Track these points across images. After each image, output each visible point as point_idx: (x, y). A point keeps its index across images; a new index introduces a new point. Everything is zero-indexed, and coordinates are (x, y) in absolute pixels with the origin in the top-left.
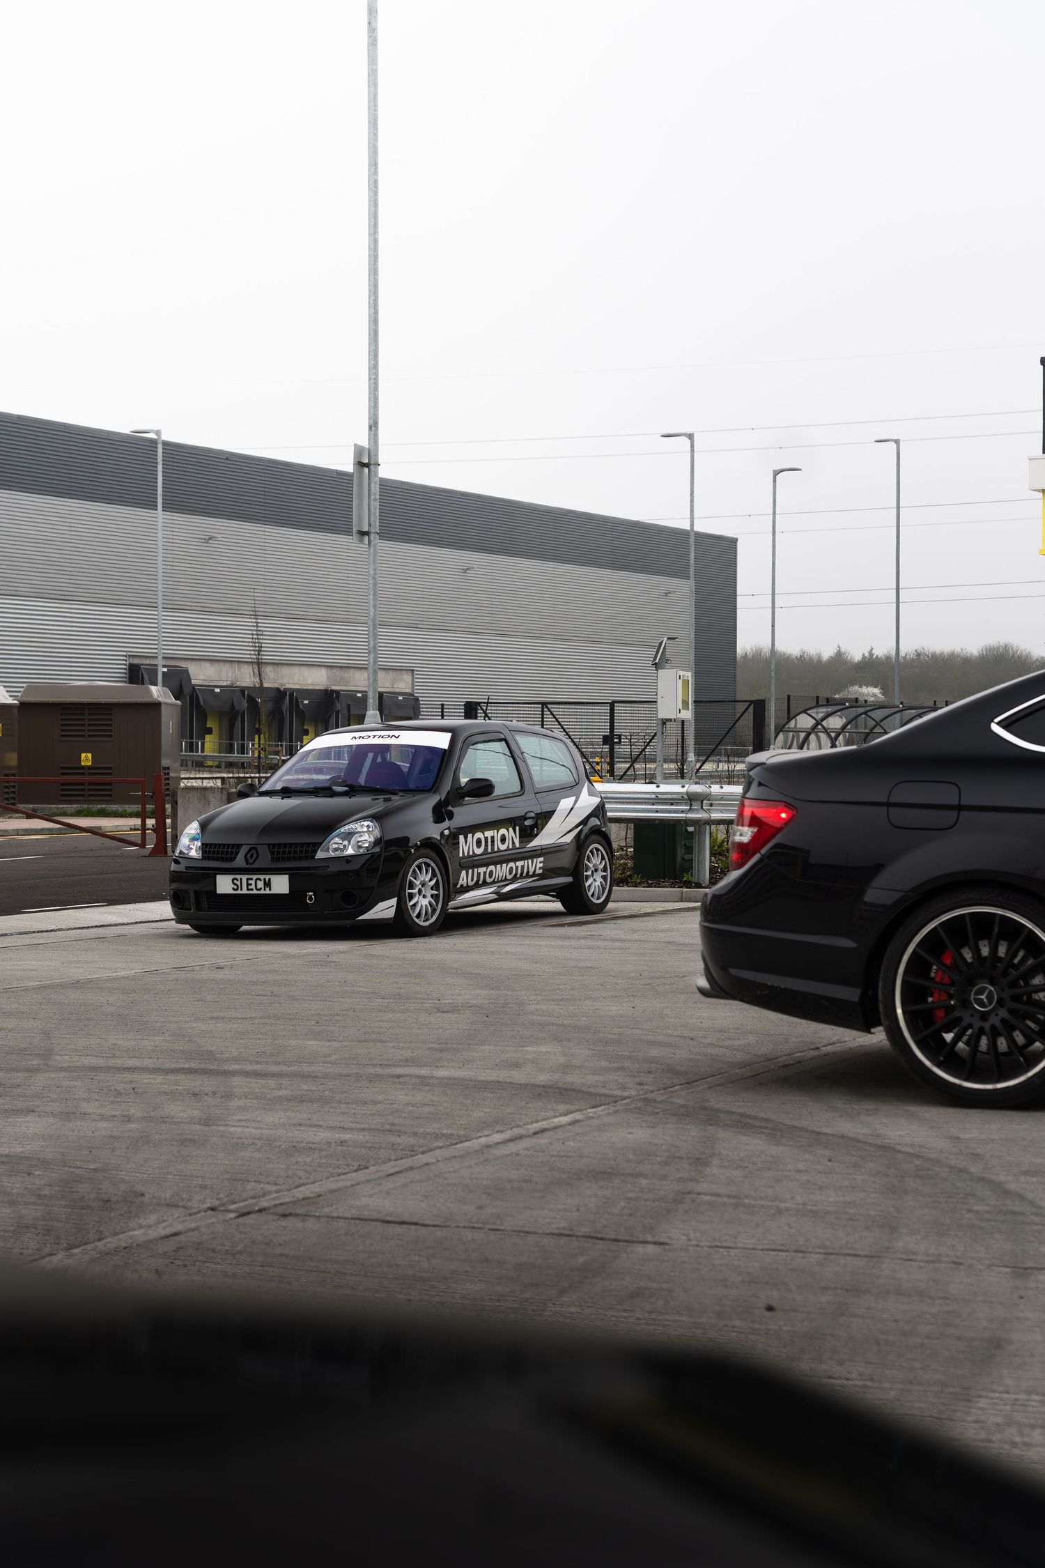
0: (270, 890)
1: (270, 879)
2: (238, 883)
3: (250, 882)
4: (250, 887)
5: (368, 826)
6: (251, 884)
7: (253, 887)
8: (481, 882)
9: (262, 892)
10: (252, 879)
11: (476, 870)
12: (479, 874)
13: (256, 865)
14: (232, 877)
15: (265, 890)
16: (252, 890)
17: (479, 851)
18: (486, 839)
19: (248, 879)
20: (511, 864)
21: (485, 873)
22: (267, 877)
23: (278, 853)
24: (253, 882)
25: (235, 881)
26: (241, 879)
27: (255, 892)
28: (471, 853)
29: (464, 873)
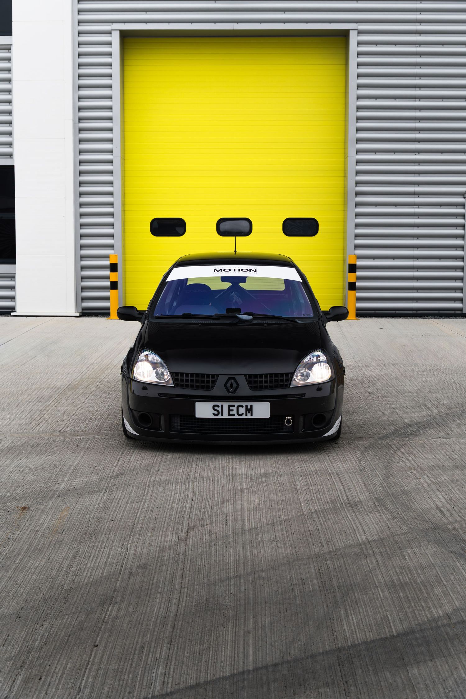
0: (252, 415)
1: (251, 406)
2: (220, 409)
3: (231, 408)
4: (231, 413)
6: (232, 410)
7: (235, 412)
9: (244, 417)
10: (234, 406)
13: (237, 394)
14: (212, 404)
15: (246, 415)
16: (234, 415)
19: (229, 406)
22: (249, 404)
23: (256, 382)
24: (235, 409)
25: (216, 408)
26: (222, 406)
27: (236, 417)
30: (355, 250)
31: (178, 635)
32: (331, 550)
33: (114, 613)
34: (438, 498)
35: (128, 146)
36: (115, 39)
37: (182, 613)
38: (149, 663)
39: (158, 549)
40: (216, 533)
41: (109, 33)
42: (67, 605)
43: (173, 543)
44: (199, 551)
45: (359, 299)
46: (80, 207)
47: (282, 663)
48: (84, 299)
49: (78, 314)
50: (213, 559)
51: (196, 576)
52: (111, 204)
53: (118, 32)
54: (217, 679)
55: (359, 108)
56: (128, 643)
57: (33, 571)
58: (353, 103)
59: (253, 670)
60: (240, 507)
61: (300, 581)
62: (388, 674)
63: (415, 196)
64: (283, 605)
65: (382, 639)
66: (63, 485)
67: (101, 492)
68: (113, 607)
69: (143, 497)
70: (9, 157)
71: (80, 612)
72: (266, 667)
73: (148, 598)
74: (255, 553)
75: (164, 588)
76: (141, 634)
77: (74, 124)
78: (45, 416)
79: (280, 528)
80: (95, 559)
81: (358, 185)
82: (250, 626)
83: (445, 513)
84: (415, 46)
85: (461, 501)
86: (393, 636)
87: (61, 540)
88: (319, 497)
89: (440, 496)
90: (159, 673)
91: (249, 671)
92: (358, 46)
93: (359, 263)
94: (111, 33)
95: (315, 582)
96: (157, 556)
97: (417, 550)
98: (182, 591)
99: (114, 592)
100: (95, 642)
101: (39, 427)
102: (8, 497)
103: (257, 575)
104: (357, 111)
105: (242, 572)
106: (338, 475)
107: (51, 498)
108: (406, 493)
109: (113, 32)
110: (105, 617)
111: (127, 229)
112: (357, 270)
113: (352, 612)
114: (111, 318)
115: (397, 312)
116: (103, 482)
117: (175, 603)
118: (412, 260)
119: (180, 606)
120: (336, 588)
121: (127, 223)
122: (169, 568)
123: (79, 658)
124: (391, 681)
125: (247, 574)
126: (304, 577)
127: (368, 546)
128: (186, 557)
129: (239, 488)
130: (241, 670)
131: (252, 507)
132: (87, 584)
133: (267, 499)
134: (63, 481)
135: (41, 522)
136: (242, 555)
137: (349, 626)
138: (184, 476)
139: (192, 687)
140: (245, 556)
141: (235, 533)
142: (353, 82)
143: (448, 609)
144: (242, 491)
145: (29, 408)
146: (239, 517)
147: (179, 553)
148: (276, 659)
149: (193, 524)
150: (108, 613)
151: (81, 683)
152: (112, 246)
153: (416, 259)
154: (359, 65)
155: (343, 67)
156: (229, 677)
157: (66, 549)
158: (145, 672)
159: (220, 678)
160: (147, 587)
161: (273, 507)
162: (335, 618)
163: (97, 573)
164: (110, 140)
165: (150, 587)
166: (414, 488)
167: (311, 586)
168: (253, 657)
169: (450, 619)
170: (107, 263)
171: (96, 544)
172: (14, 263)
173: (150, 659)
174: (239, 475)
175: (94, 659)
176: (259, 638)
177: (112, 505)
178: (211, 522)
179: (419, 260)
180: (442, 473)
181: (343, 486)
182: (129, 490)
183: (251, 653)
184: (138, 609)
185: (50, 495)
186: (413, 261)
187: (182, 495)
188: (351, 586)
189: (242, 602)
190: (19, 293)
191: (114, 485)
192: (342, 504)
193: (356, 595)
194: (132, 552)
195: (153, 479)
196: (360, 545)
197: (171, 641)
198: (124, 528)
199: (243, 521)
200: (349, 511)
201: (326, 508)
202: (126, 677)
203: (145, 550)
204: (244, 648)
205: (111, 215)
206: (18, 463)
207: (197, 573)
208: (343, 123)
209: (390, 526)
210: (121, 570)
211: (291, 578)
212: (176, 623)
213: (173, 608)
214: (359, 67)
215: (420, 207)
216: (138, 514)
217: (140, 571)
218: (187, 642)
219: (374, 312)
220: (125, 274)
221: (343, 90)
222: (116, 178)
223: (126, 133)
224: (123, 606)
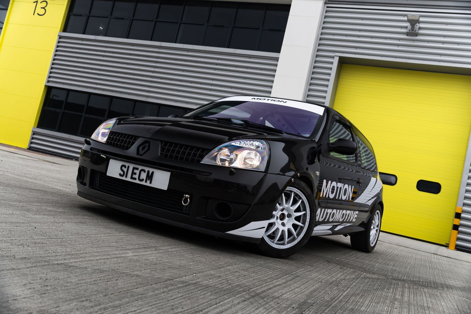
0: (151, 183)
1: (153, 173)
2: (125, 170)
3: (135, 171)
4: (134, 176)
5: (258, 147)
6: (135, 174)
7: (136, 176)
8: (326, 220)
9: (143, 183)
10: (137, 169)
11: (326, 210)
12: (327, 213)
13: (145, 157)
14: (122, 163)
15: (146, 182)
16: (135, 179)
17: (332, 196)
18: (337, 188)
19: (134, 168)
20: (344, 212)
21: (331, 213)
22: (151, 170)
23: (169, 150)
24: (137, 172)
25: (123, 168)
26: (128, 167)
27: (137, 181)
28: (327, 197)
29: (319, 210)
30: (462, 207)
36: (336, 61)
41: (333, 57)
53: (338, 58)
93: (463, 215)
109: (335, 57)
112: (461, 219)
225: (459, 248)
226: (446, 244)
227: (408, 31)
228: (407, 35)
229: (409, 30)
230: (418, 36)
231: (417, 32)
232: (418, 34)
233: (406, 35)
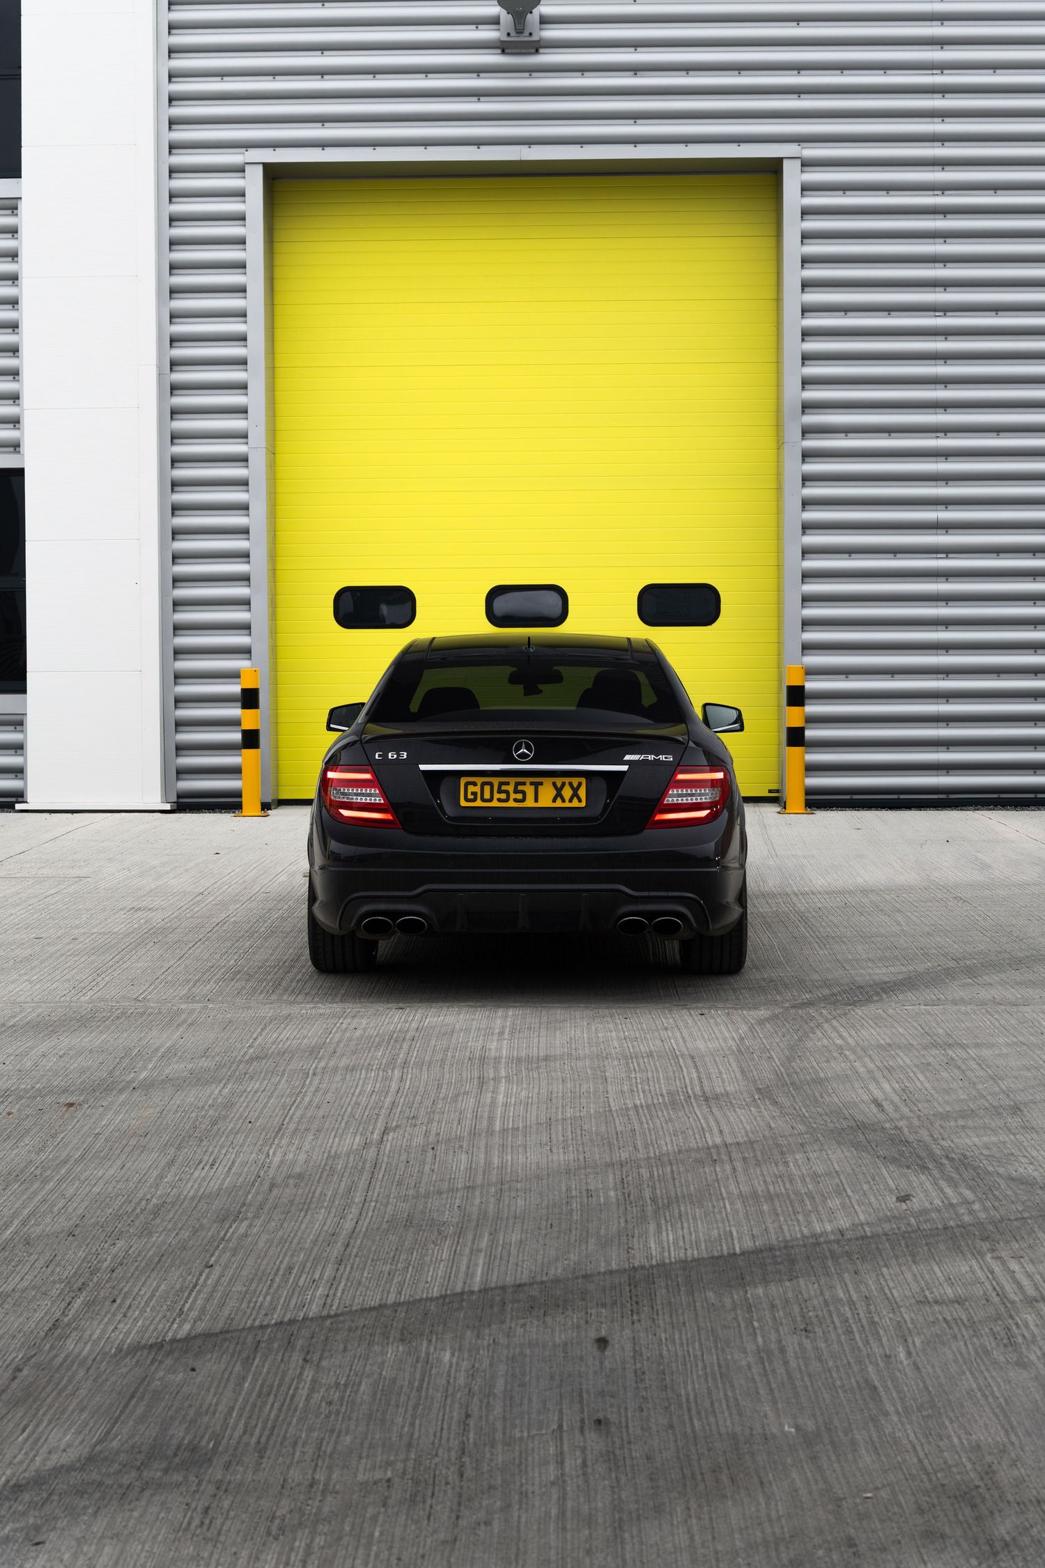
30: (803, 655)
31: (353, 1254)
32: (652, 1155)
33: (242, 1230)
34: (881, 1088)
35: (281, 425)
36: (254, 183)
37: (364, 1229)
38: (301, 1284)
39: (326, 1155)
40: (438, 1134)
41: (240, 170)
42: (158, 1221)
43: (354, 1147)
44: (404, 1157)
45: (811, 769)
46: (174, 563)
47: (531, 1284)
48: (182, 772)
49: (168, 807)
50: (427, 1168)
51: (394, 1186)
52: (245, 556)
53: (260, 169)
54: (416, 1300)
55: (806, 334)
56: (265, 1262)
57: (93, 1182)
58: (794, 322)
59: (480, 1291)
60: (488, 1101)
61: (584, 1193)
62: (711, 1295)
63: (940, 531)
64: (547, 1219)
65: (713, 1257)
66: (144, 1074)
67: (220, 1082)
68: (241, 1223)
69: (302, 1088)
70: (12, 449)
71: (181, 1229)
72: (503, 1288)
73: (302, 1214)
74: (507, 1161)
75: (334, 1202)
76: (289, 1254)
77: (160, 375)
78: (103, 976)
79: (560, 1128)
80: (207, 1168)
81: (807, 507)
82: (484, 1243)
83: (886, 1107)
84: (931, 193)
85: (924, 1091)
86: (735, 1254)
87: (143, 1144)
88: (647, 1087)
89: (886, 1086)
90: (318, 1294)
91: (472, 1292)
92: (802, 196)
93: (811, 685)
94: (243, 171)
95: (612, 1193)
96: (323, 1163)
97: (812, 1156)
98: (367, 1205)
99: (241, 1207)
100: (208, 1262)
101: (91, 993)
102: (39, 1090)
103: (507, 1186)
104: (803, 340)
105: (479, 1181)
106: (693, 1058)
107: (121, 1091)
108: (819, 1081)
109: (247, 168)
110: (225, 1235)
111: (281, 611)
112: (807, 701)
113: (670, 1228)
114: (244, 814)
115: (902, 797)
116: (225, 1070)
117: (352, 1219)
118: (935, 676)
119: (360, 1223)
120: (649, 1201)
121: (280, 599)
122: (344, 1179)
123: (180, 1280)
124: (713, 1301)
125: (488, 1185)
126: (592, 1187)
127: (723, 1151)
128: (378, 1165)
129: (492, 1075)
130: (458, 1289)
131: (513, 1102)
132: (193, 1198)
133: (544, 1091)
134: (145, 1068)
135: (104, 1123)
136: (482, 1162)
137: (660, 1243)
138: (384, 1061)
139: (372, 1309)
140: (488, 1164)
141: (474, 1134)
142: (794, 274)
143: (844, 1222)
144: (496, 1080)
145: (68, 965)
146: (486, 1115)
147: (366, 1160)
148: (521, 1279)
149: (394, 1124)
150: (231, 1230)
151: (184, 1305)
152: (246, 651)
153: (944, 676)
154: (806, 236)
155: (772, 242)
156: (437, 1298)
157: (154, 1155)
158: (293, 1294)
159: (421, 1300)
160: (302, 1201)
161: (554, 1101)
162: (637, 1235)
163: (211, 1184)
164: (242, 411)
165: (309, 1200)
166: (838, 1076)
167: (602, 1200)
168: (482, 1277)
169: (843, 1235)
170: (235, 689)
171: (210, 1150)
172: (24, 691)
173: (302, 1279)
174: (495, 1058)
175: (205, 1281)
176: (495, 1256)
177: (242, 1100)
178: (430, 1121)
179: (950, 676)
180: (901, 1054)
181: (698, 1071)
182: (276, 1079)
183: (479, 1271)
184: (285, 1225)
185: (120, 1087)
186: (938, 679)
187: (378, 1085)
188: (677, 1197)
189: (474, 1217)
190: (34, 760)
191: (245, 1074)
192: (689, 1097)
193: (682, 1209)
194: (277, 1159)
195: (322, 1064)
196: (709, 1148)
197: (341, 1261)
198: (263, 1130)
199: (491, 1119)
200: (699, 1106)
201: (655, 1101)
202: (261, 1299)
203: (302, 1157)
204: (468, 1268)
205: (245, 579)
206: (53, 1043)
207: (395, 1183)
208: (773, 367)
209: (773, 1125)
210: (255, 1180)
211: (569, 1189)
212: (352, 1241)
213: (348, 1225)
214: (805, 241)
215: (950, 555)
216: (291, 1112)
217: (291, 1182)
218: (369, 1261)
219: (848, 797)
220: (276, 715)
221: (772, 294)
222: (255, 497)
223: (279, 395)
224: (259, 1222)
225: (818, 801)
226: (770, 791)
227: (505, 38)
228: (503, 52)
229: (509, 34)
230: (541, 50)
231: (535, 38)
232: (542, 44)
233: (499, 51)
